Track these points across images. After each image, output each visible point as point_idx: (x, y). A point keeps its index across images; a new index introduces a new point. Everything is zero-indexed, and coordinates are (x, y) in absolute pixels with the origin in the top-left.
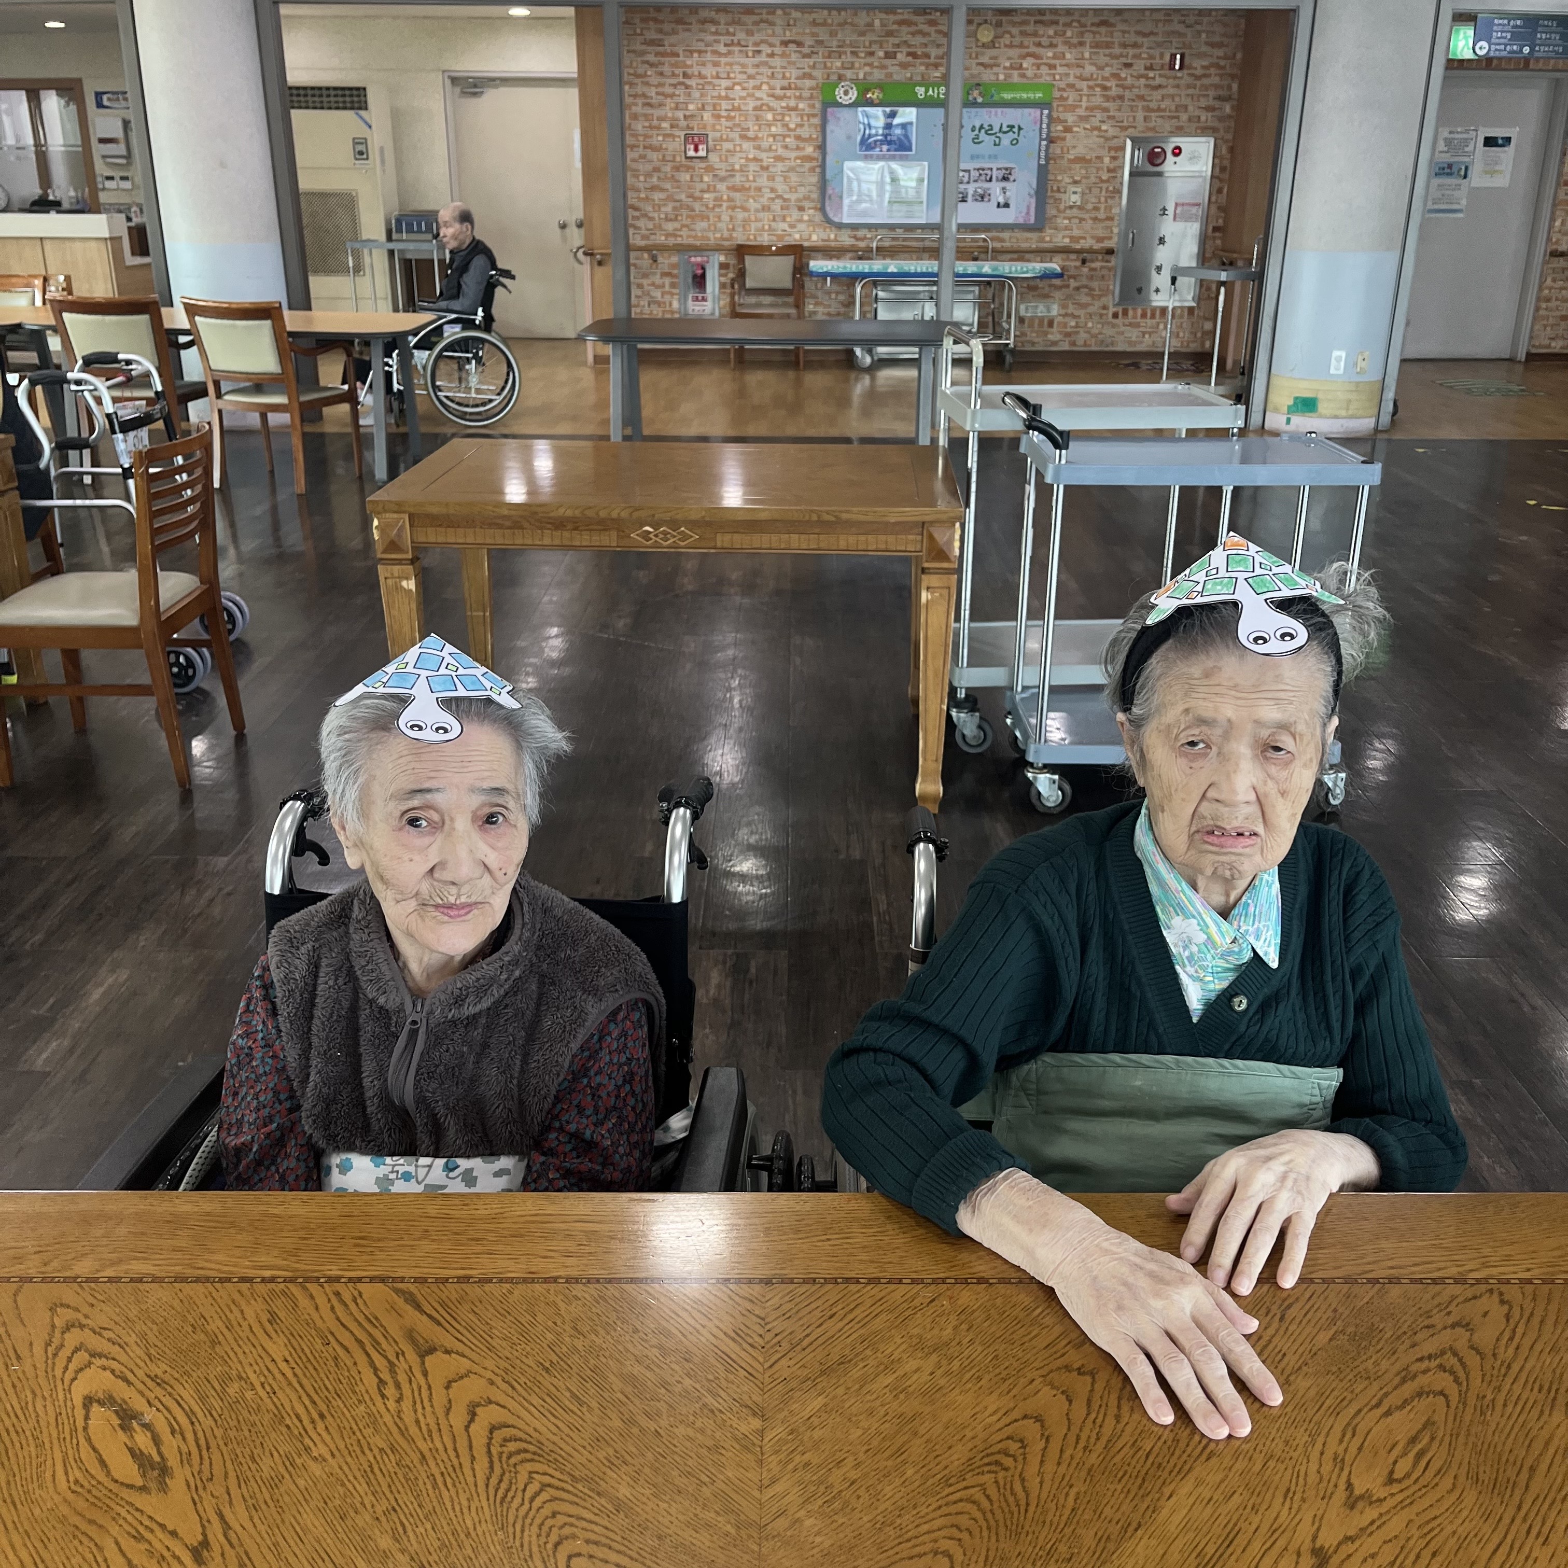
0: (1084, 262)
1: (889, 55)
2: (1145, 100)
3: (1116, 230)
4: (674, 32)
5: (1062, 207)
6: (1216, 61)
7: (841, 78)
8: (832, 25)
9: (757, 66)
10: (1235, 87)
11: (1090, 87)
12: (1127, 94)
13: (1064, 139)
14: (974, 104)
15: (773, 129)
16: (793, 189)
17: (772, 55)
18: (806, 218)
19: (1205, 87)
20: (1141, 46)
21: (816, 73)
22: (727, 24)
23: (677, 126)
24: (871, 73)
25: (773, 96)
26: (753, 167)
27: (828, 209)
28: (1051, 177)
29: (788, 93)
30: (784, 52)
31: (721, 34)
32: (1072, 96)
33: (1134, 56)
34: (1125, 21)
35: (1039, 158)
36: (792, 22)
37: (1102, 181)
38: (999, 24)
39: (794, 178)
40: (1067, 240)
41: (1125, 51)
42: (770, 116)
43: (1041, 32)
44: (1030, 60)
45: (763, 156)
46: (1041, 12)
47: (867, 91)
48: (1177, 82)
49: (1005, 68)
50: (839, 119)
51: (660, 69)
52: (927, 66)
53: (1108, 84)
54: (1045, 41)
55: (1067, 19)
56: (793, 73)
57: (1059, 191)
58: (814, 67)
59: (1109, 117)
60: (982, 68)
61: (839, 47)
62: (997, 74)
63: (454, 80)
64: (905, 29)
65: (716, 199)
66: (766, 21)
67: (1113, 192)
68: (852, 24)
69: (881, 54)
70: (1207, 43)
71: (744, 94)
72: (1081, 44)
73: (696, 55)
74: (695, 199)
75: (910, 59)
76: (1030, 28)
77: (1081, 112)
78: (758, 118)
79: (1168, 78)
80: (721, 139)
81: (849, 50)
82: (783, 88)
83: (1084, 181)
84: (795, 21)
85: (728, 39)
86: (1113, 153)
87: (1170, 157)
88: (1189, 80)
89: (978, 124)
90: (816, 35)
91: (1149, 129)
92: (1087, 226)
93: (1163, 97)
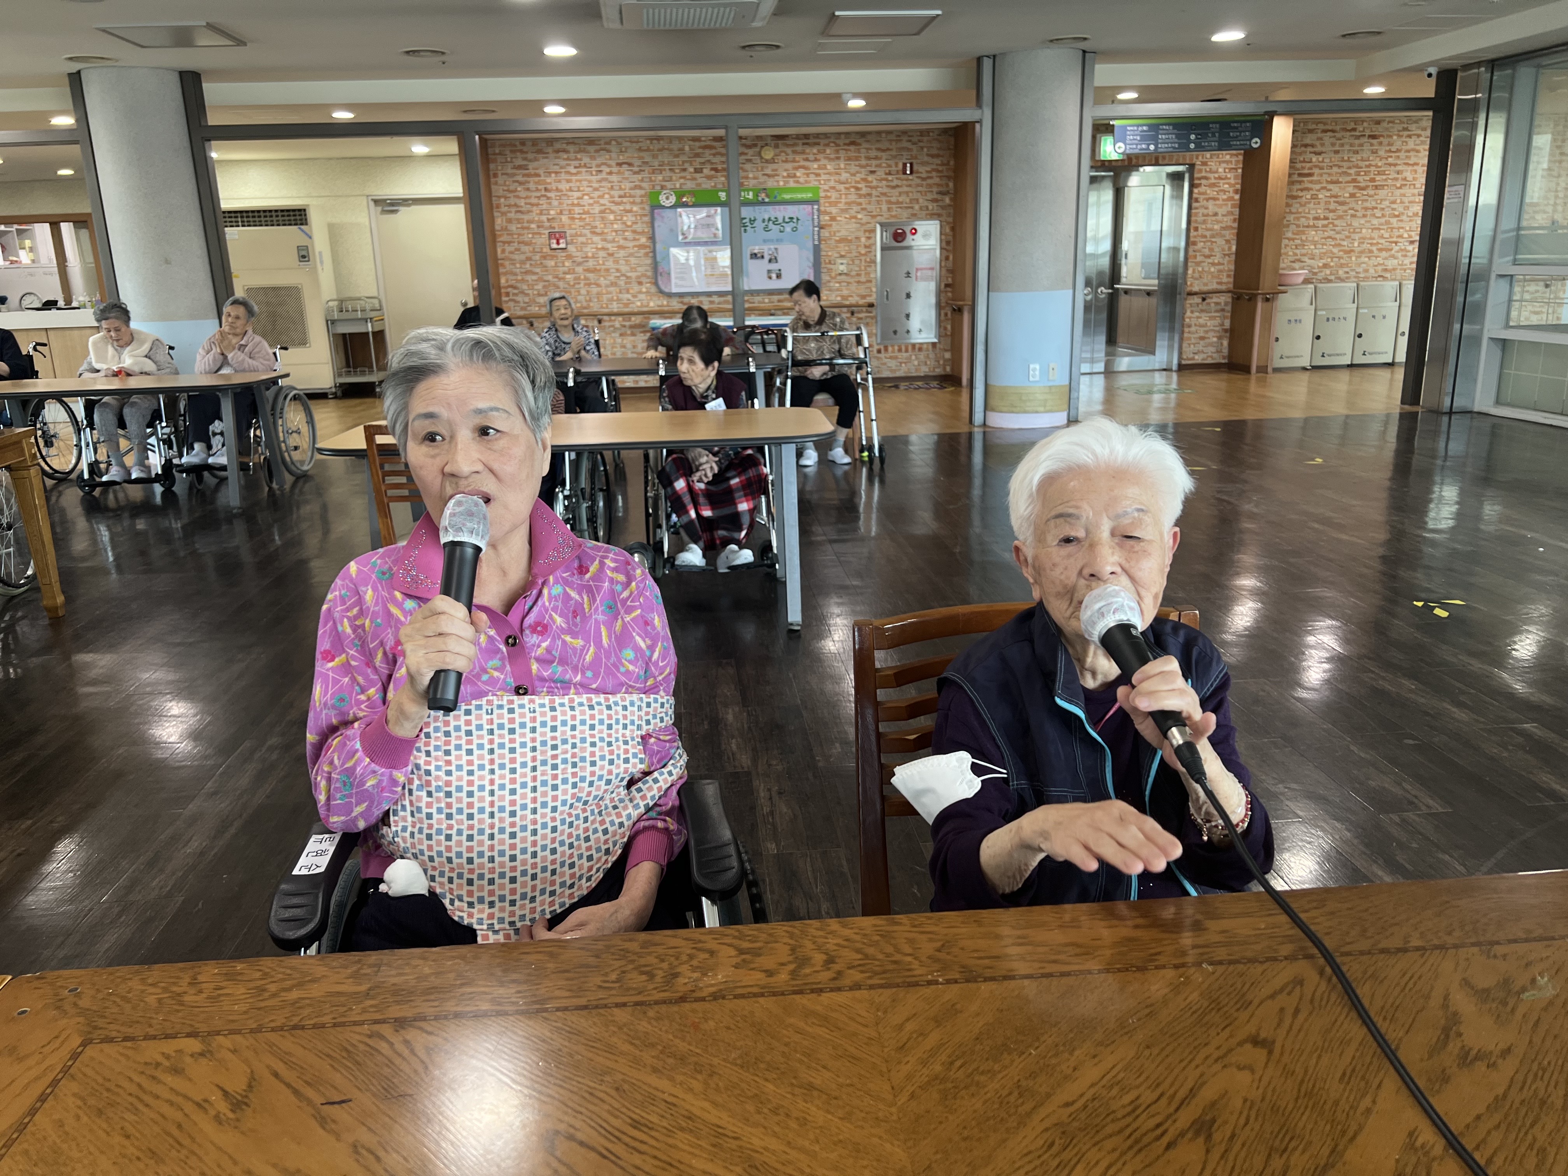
0: (853, 313)
1: (698, 171)
2: (888, 196)
3: (874, 290)
4: (536, 159)
5: (833, 274)
6: (934, 167)
7: (663, 187)
8: (653, 151)
9: (600, 181)
10: (951, 185)
11: (846, 188)
12: (874, 192)
13: (831, 225)
14: (763, 203)
15: (615, 226)
16: (633, 269)
17: (610, 173)
18: (644, 290)
19: (930, 186)
20: (880, 158)
21: (644, 185)
22: (575, 152)
23: (542, 227)
24: (685, 184)
25: (613, 202)
26: (602, 254)
27: (660, 283)
28: (823, 253)
29: (625, 200)
30: (619, 171)
31: (571, 160)
32: (834, 195)
33: (877, 166)
34: (868, 142)
35: (814, 240)
36: (623, 150)
37: (862, 255)
38: (776, 146)
39: (633, 260)
40: (839, 298)
41: (869, 162)
42: (612, 217)
43: (807, 151)
44: (802, 171)
45: (609, 246)
46: (806, 136)
47: (683, 196)
48: (909, 182)
49: (783, 177)
50: (663, 217)
51: (527, 186)
53: (859, 186)
54: (811, 157)
55: (826, 141)
56: (627, 185)
57: (830, 263)
58: (642, 180)
59: (863, 209)
60: (765, 177)
61: (660, 166)
62: (778, 182)
63: (377, 202)
64: (707, 152)
65: (575, 279)
66: (605, 150)
67: (869, 262)
68: (668, 150)
69: (692, 170)
70: (928, 155)
71: (591, 201)
72: (838, 158)
73: (553, 175)
74: (560, 279)
75: (713, 172)
76: (799, 148)
77: (841, 206)
78: (603, 218)
79: (902, 180)
80: (576, 235)
81: (667, 168)
82: (620, 197)
83: (848, 255)
84: (626, 149)
85: (576, 163)
87: (909, 237)
88: (919, 181)
89: (766, 218)
90: (643, 158)
91: (892, 216)
92: (853, 287)
93: (900, 194)
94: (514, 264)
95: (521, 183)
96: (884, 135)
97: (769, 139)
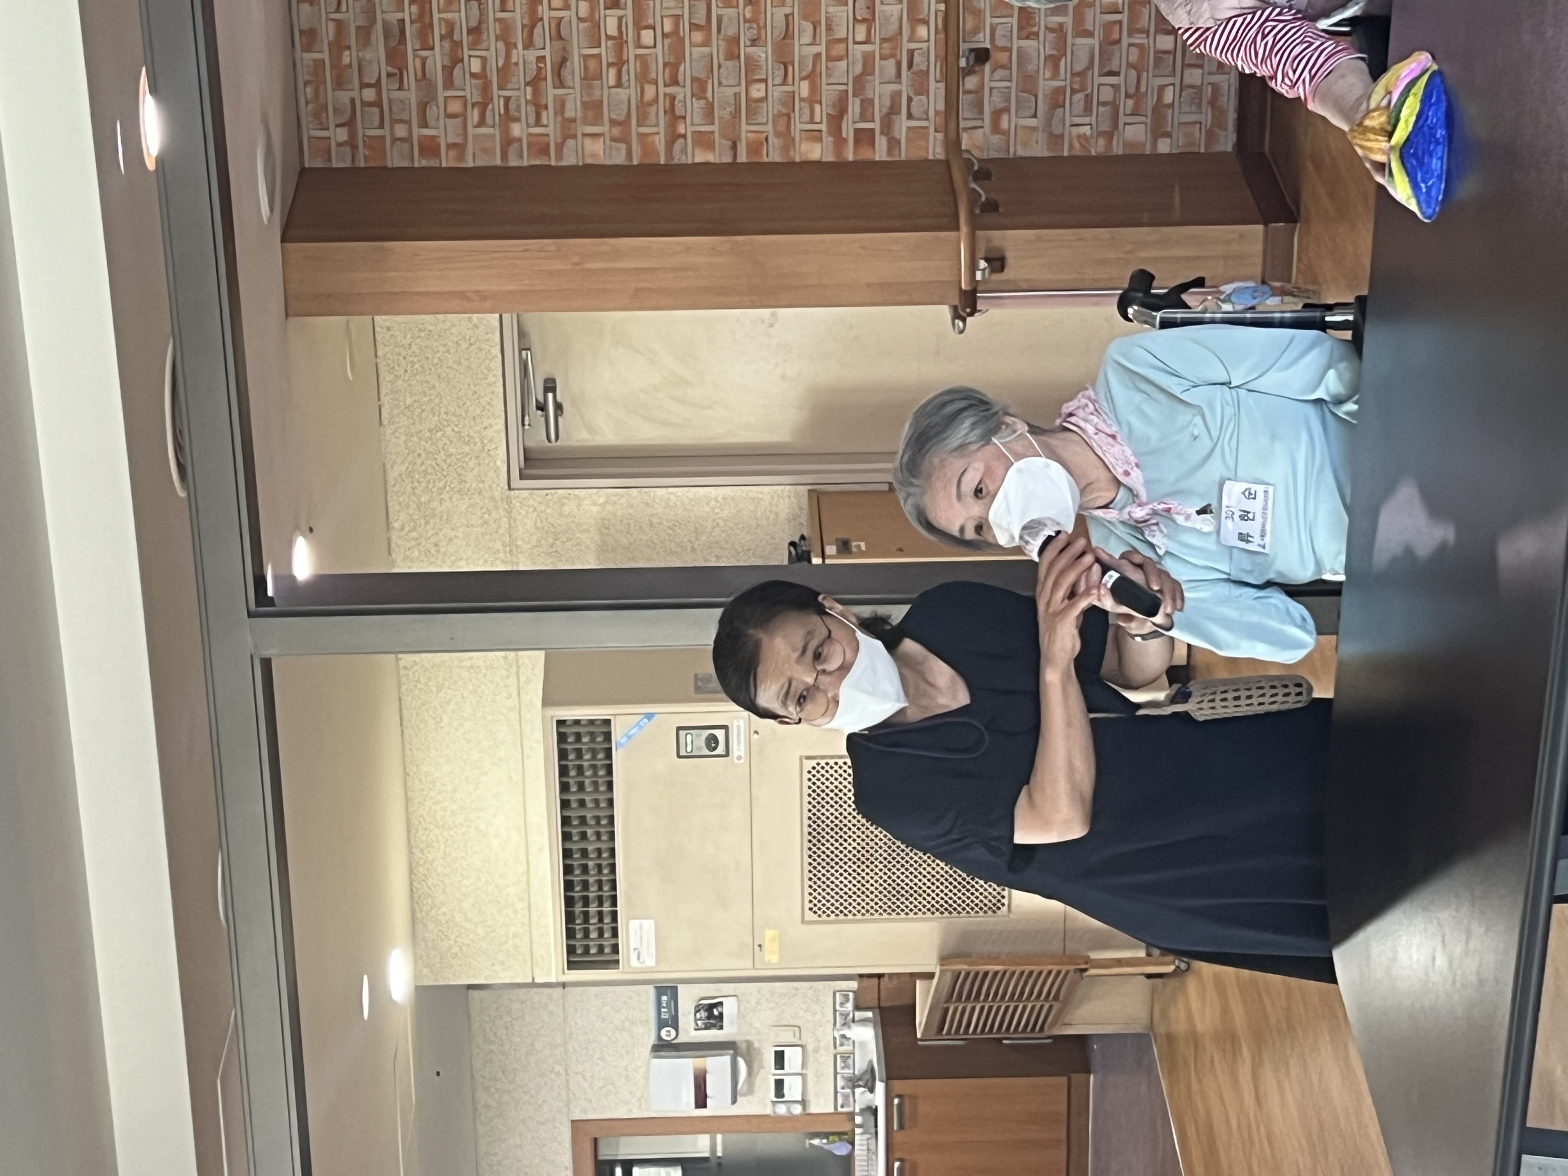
94: (753, 106)
95: (455, 60)
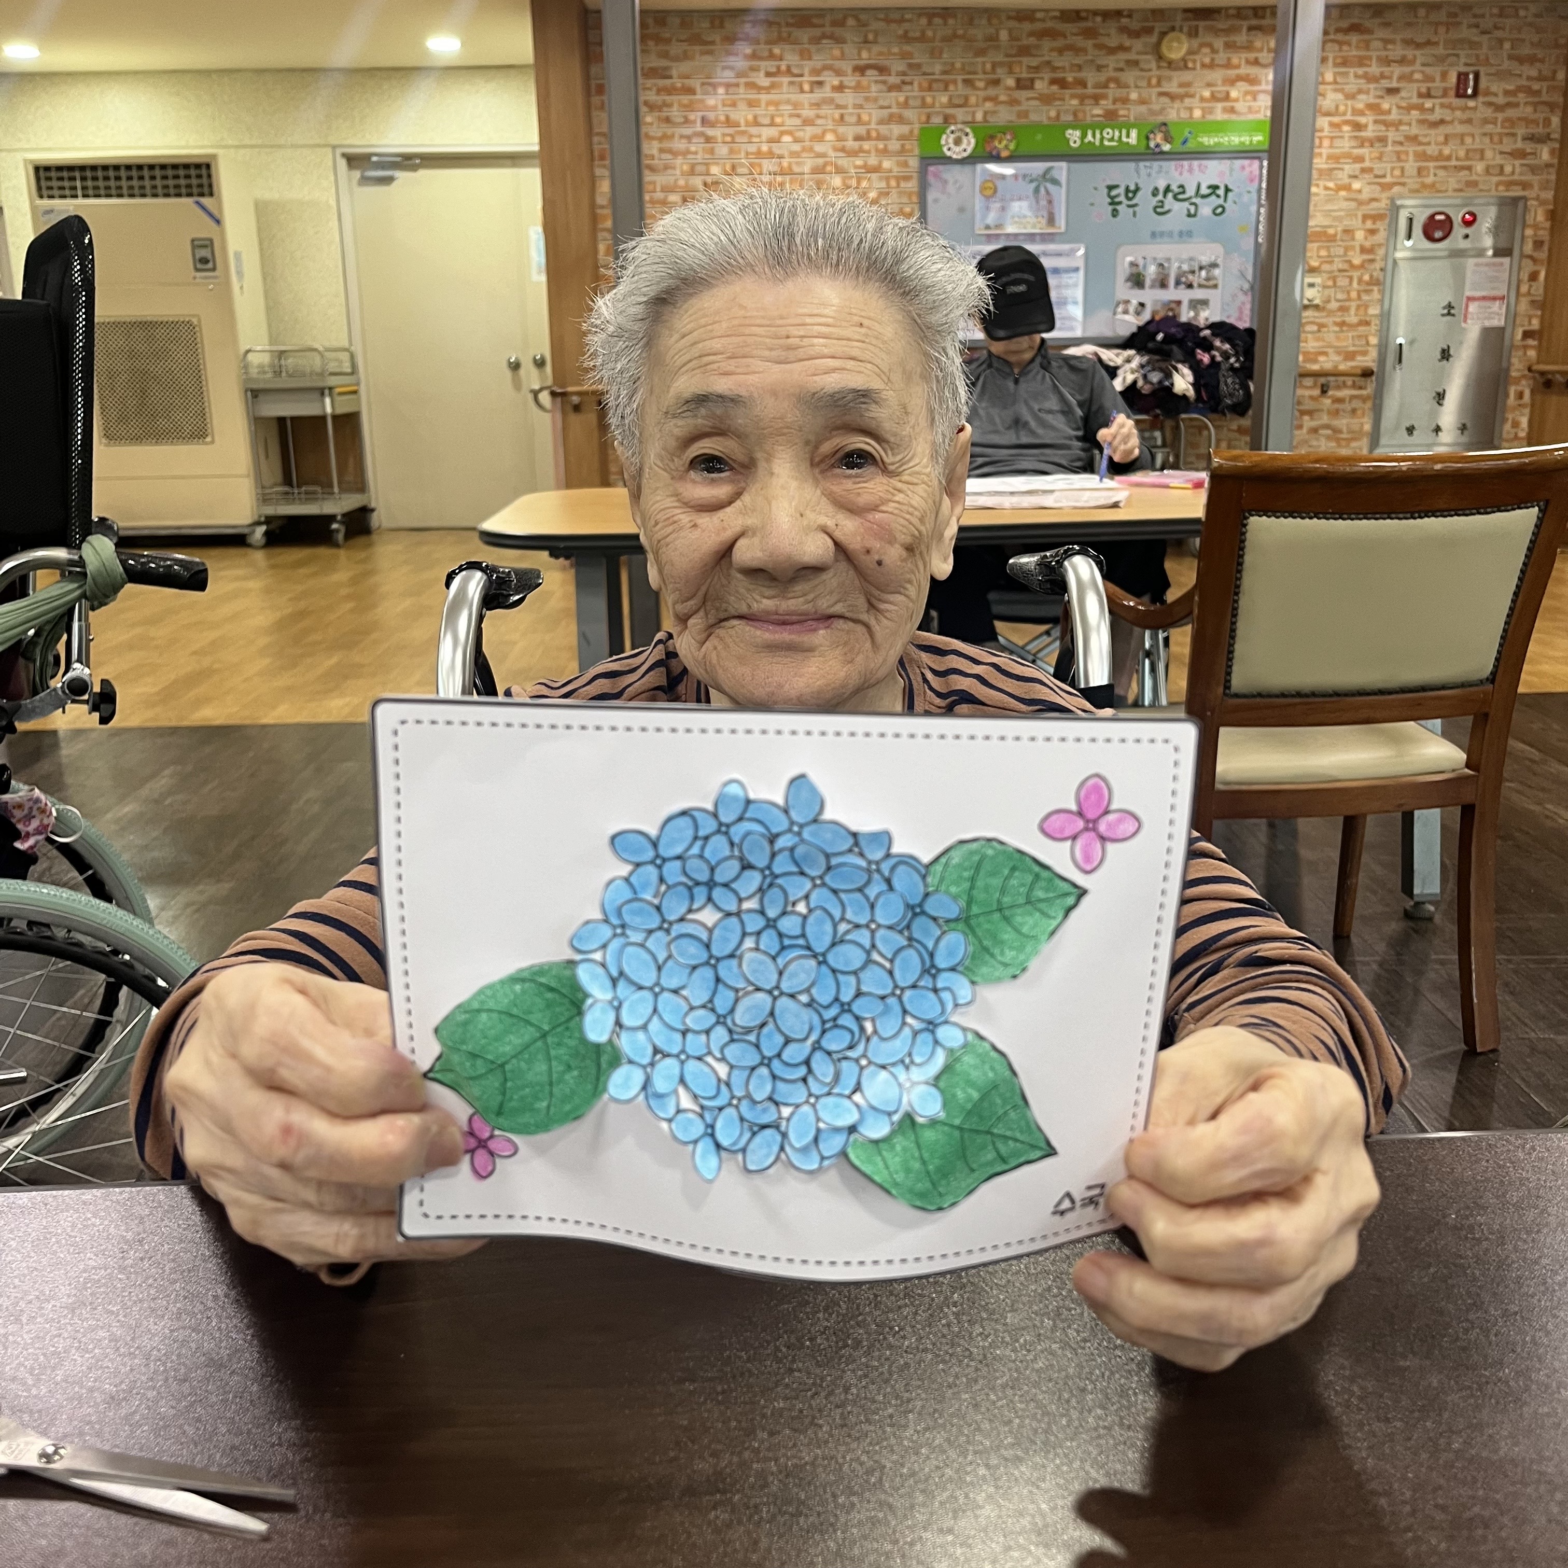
0: (1324, 391)
1: (1022, 84)
2: (1421, 144)
3: (1374, 340)
4: (686, 57)
6: (1525, 83)
7: (947, 120)
8: (932, 40)
9: (817, 105)
10: (1556, 121)
11: (1332, 125)
12: (1392, 135)
14: (1158, 155)
17: (840, 88)
19: (1511, 122)
20: (1412, 62)
21: (909, 114)
22: (770, 42)
24: (995, 112)
25: (843, 150)
29: (866, 145)
30: (859, 83)
31: (761, 58)
33: (1401, 78)
34: (1387, 25)
35: (1257, 234)
36: (871, 37)
37: (1353, 267)
38: (1193, 33)
41: (1386, 70)
42: (837, 181)
43: (1258, 44)
44: (1243, 86)
46: (1258, 11)
47: (992, 137)
48: (1469, 114)
49: (1202, 99)
50: (946, 182)
52: (1082, 98)
53: (1363, 120)
56: (872, 115)
58: (906, 105)
59: (1363, 170)
60: (1165, 100)
61: (945, 72)
62: (1190, 109)
63: (351, 160)
64: (1047, 44)
66: (831, 37)
67: (1368, 284)
68: (962, 37)
69: (1011, 82)
70: (1513, 56)
71: (796, 147)
73: (721, 90)
75: (1055, 88)
76: (1241, 38)
79: (1453, 109)
81: (960, 78)
82: (858, 138)
83: (1326, 267)
84: (876, 35)
85: (771, 65)
86: (1369, 224)
87: (1459, 230)
88: (1489, 112)
89: (1162, 186)
90: (909, 55)
91: (1424, 186)
92: (1330, 336)
93: (1447, 137)
96: (1422, 12)
97: (1179, 16)
